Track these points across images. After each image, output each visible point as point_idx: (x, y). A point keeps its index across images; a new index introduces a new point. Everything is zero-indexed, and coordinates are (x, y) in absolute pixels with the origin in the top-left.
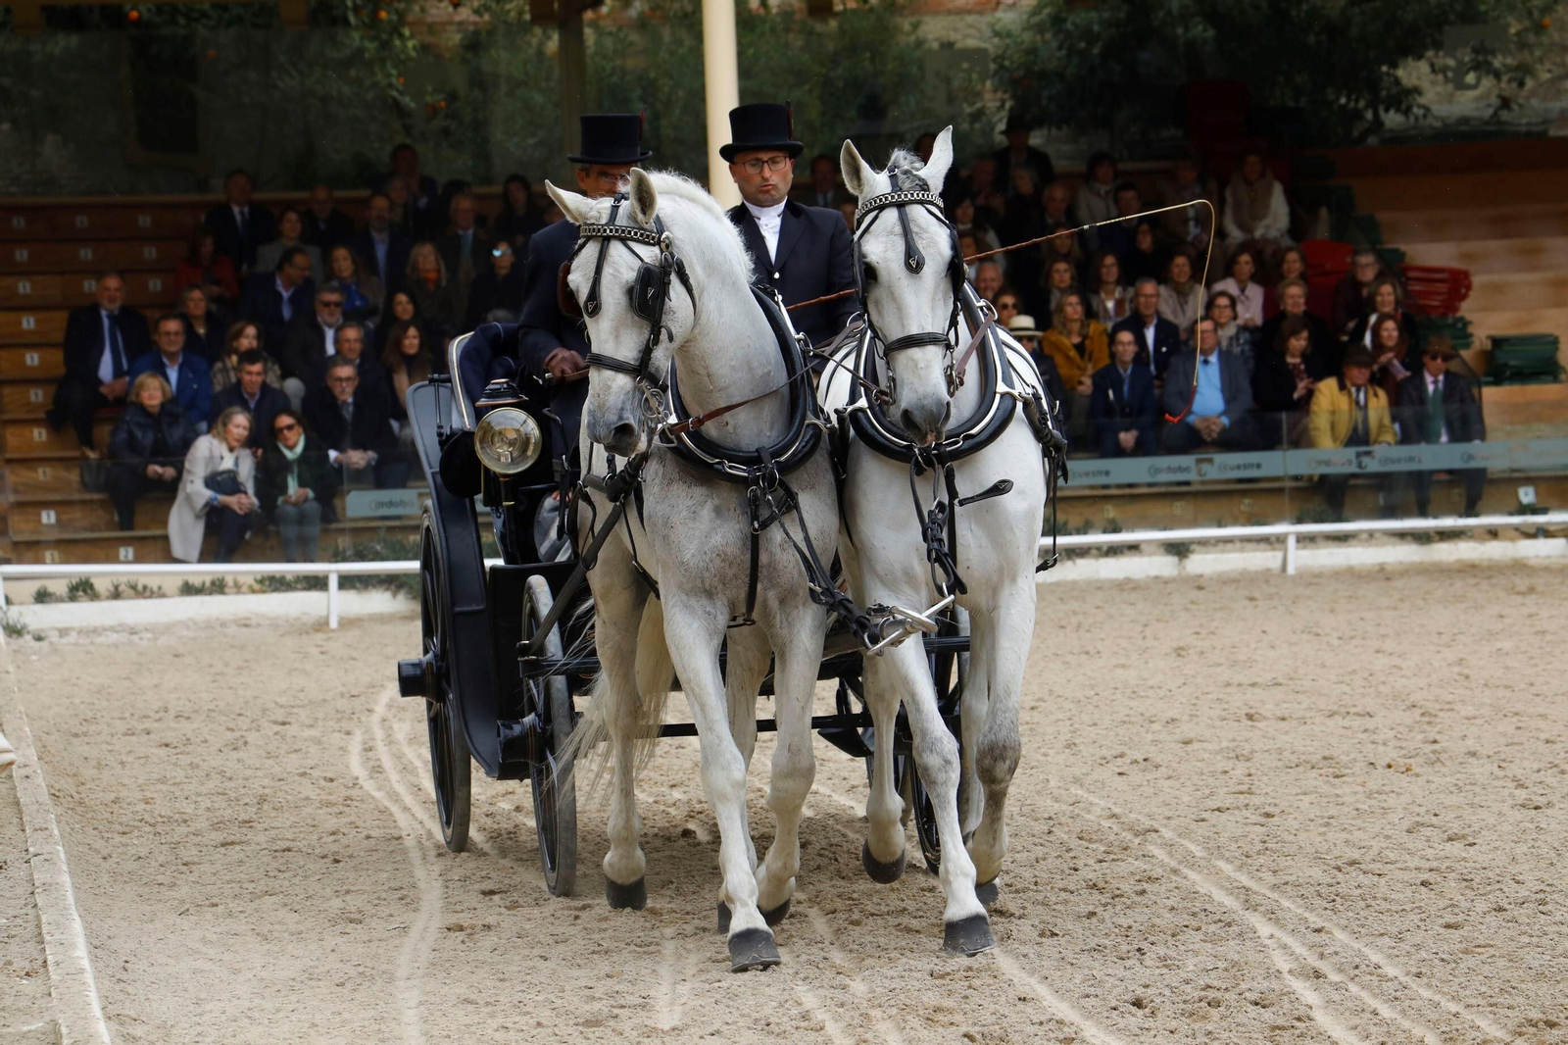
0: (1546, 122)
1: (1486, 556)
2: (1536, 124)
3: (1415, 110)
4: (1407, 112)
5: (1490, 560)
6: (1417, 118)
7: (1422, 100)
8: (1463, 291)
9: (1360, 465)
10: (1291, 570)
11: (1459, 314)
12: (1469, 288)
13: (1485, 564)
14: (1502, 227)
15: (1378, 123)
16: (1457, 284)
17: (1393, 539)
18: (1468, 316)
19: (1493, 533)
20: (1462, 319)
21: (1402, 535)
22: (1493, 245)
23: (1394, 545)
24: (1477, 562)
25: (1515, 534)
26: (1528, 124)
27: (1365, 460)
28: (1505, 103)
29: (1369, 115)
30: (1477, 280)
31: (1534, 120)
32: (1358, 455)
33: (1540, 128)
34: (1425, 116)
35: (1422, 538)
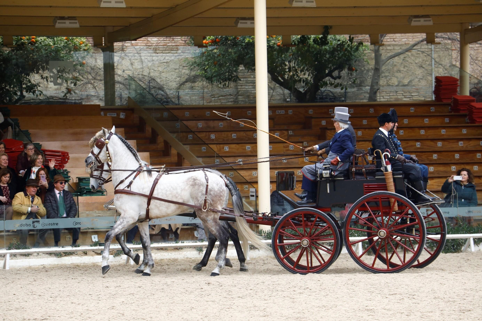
0: (82, 99)
1: (82, 262)
2: (78, 100)
3: (37, 92)
4: (34, 92)
5: (84, 263)
6: (37, 96)
7: (39, 88)
8: (67, 160)
9: (34, 227)
10: (7, 268)
11: (64, 169)
12: (68, 159)
13: (82, 265)
14: (77, 136)
15: (22, 96)
16: (63, 157)
17: (47, 255)
18: (69, 170)
19: (85, 253)
20: (66, 170)
21: (50, 254)
22: (74, 143)
23: (47, 257)
24: (79, 264)
25: (93, 253)
26: (75, 100)
27: (36, 224)
28: (69, 91)
29: (19, 93)
30: (71, 155)
31: (77, 98)
32: (33, 222)
33: (80, 101)
34: (40, 94)
35: (58, 255)
